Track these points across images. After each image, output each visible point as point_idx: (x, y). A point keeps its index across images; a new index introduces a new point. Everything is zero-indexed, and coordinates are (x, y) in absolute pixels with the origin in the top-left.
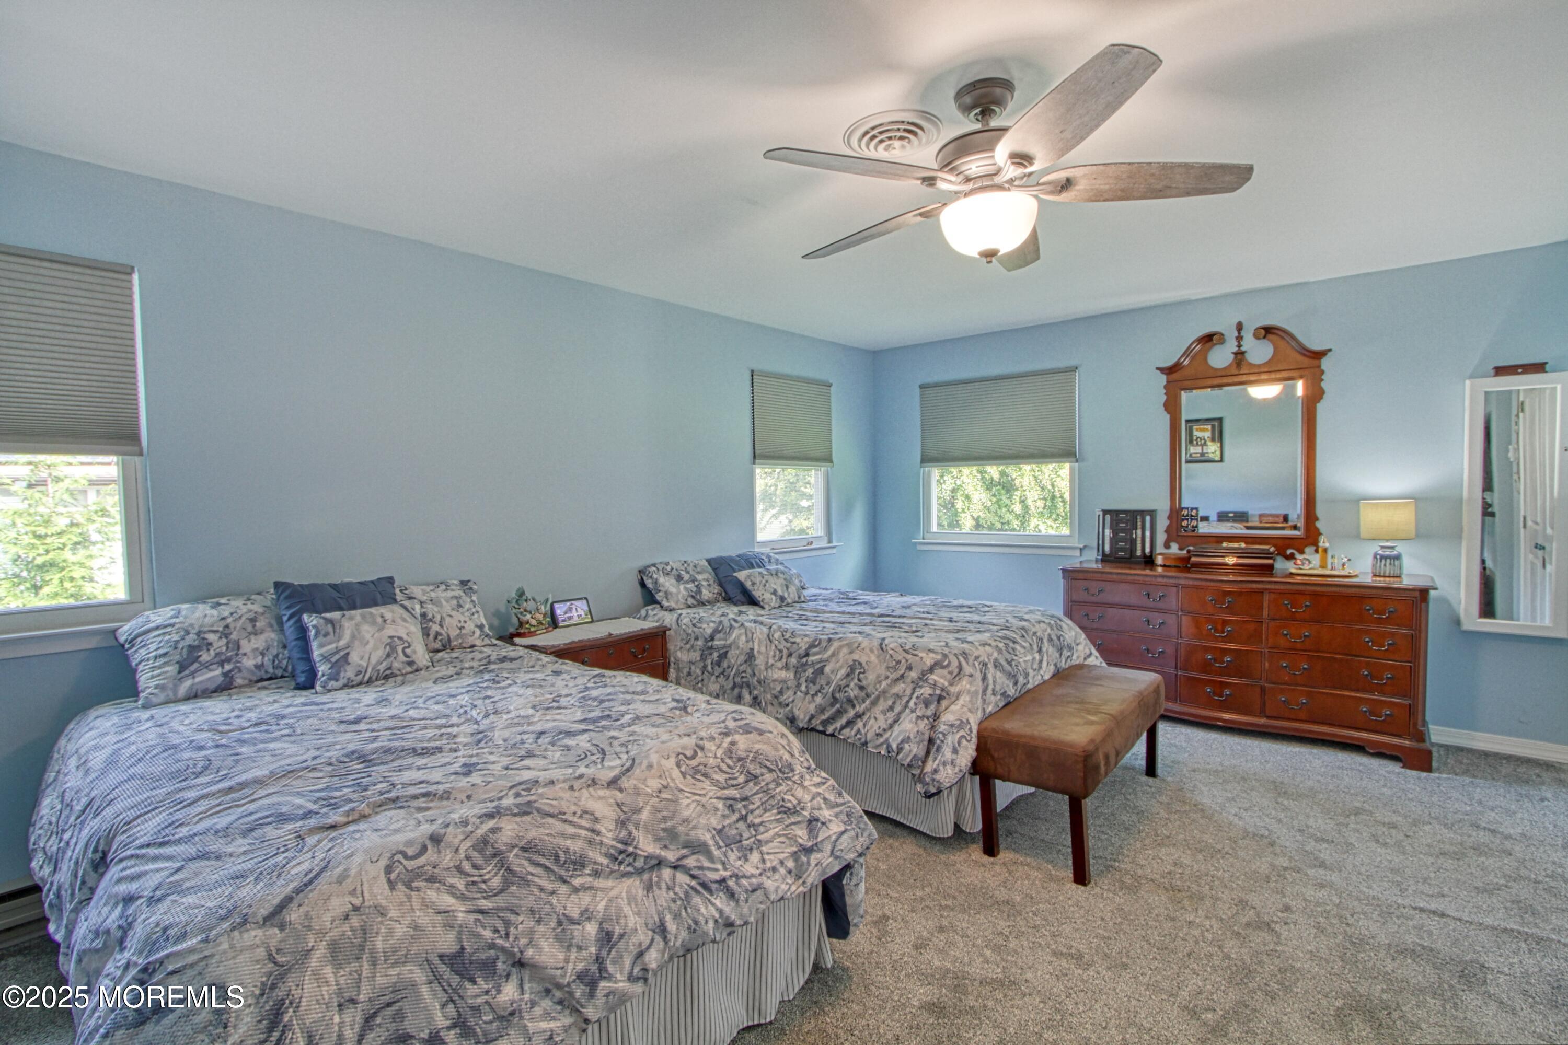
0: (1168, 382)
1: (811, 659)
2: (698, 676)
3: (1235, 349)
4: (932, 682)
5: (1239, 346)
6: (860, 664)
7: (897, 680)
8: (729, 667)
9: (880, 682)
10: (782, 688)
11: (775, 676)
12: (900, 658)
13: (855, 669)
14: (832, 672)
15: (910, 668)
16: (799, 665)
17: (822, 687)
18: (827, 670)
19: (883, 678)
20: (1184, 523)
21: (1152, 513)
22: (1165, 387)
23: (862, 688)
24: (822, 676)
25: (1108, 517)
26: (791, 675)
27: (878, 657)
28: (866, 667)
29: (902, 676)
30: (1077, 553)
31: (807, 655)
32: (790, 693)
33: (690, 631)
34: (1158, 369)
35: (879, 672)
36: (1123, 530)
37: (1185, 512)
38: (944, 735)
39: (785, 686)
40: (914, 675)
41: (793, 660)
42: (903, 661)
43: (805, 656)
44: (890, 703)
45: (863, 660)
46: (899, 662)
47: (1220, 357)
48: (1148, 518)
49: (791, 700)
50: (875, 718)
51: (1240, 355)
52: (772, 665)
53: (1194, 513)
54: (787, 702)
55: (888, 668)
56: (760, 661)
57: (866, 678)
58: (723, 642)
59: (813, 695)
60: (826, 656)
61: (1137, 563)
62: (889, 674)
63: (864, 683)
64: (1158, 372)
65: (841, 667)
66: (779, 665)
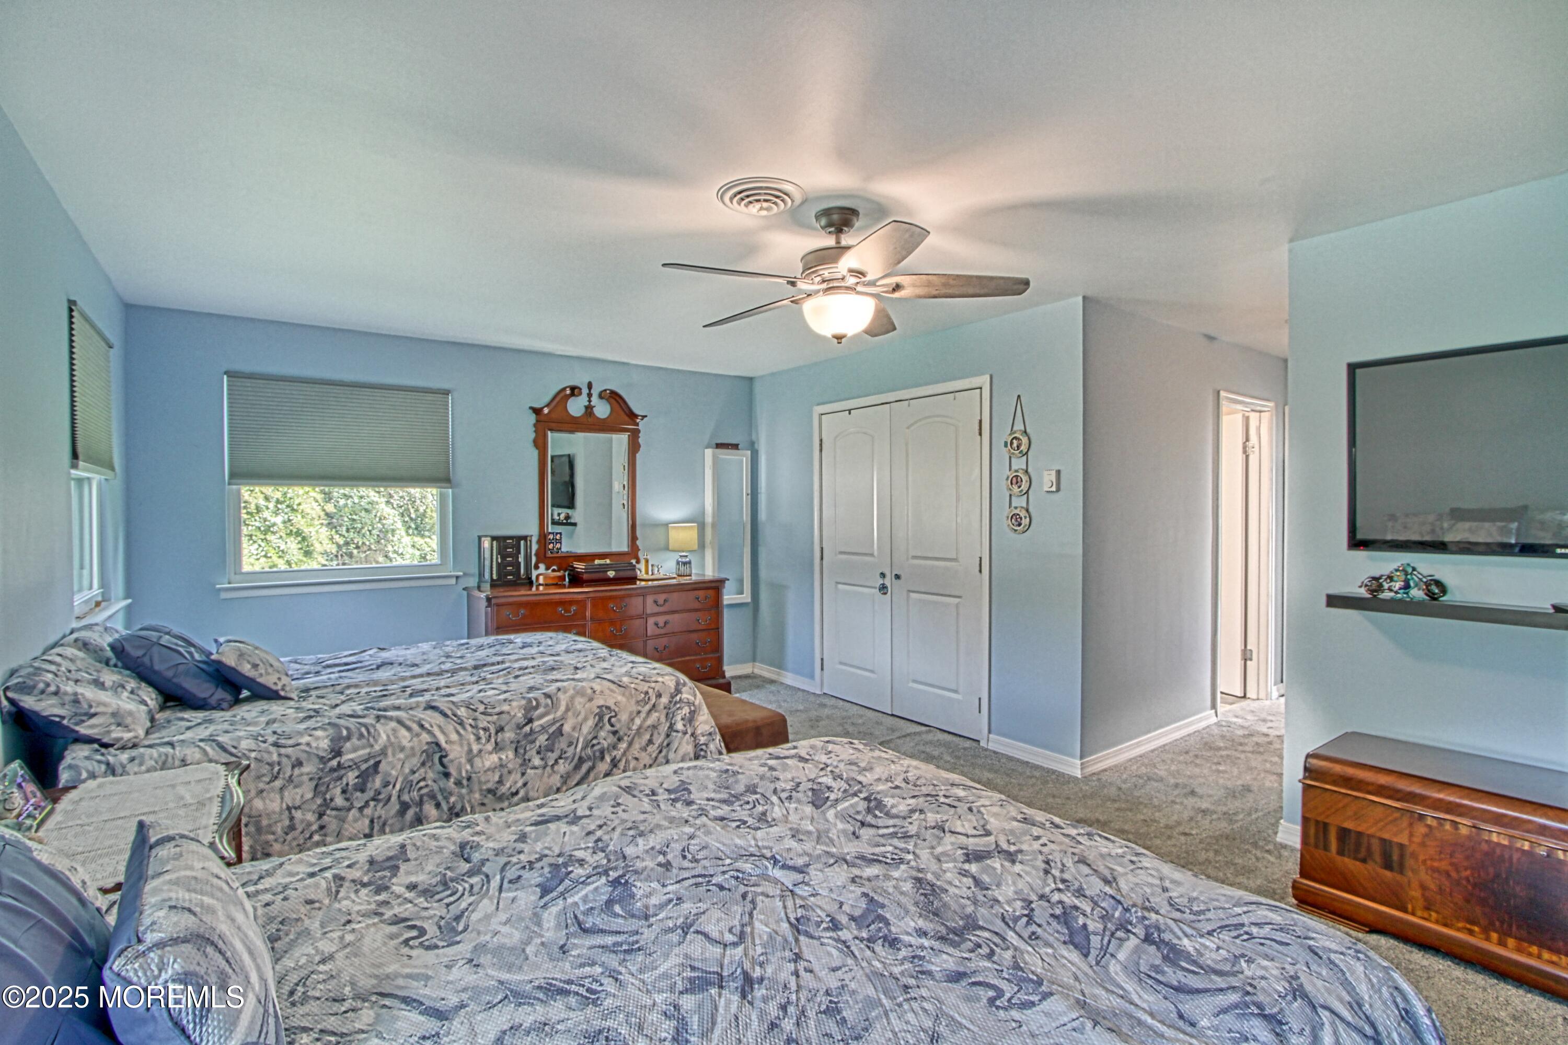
0: (537, 421)
1: (536, 724)
2: (309, 824)
3: (587, 403)
4: (685, 700)
5: (590, 401)
6: (608, 708)
7: (650, 711)
8: (386, 784)
9: (633, 720)
10: (501, 776)
11: (488, 764)
12: (645, 689)
13: (604, 715)
14: (574, 729)
15: (659, 696)
16: (520, 737)
17: (563, 752)
18: (567, 728)
19: (635, 714)
20: (551, 546)
21: (525, 538)
22: (535, 425)
23: (615, 733)
24: (561, 739)
25: (495, 543)
26: (508, 755)
27: (624, 695)
28: (617, 709)
29: (654, 706)
30: (453, 581)
31: (530, 721)
32: (516, 776)
33: (275, 757)
34: (531, 408)
35: (631, 709)
36: (510, 555)
37: (551, 537)
38: (706, 745)
39: (505, 771)
40: (664, 700)
41: (509, 735)
42: (651, 691)
43: (526, 724)
44: (647, 737)
45: (610, 703)
46: (647, 693)
47: (576, 407)
48: (522, 542)
49: (520, 784)
50: (637, 759)
51: (589, 409)
52: (480, 751)
53: (558, 537)
54: (514, 790)
55: (638, 702)
56: (456, 753)
57: (619, 721)
58: (363, 752)
59: (552, 766)
60: (559, 714)
61: (523, 584)
62: (640, 708)
63: (618, 726)
64: (531, 411)
65: (586, 719)
66: (490, 747)
